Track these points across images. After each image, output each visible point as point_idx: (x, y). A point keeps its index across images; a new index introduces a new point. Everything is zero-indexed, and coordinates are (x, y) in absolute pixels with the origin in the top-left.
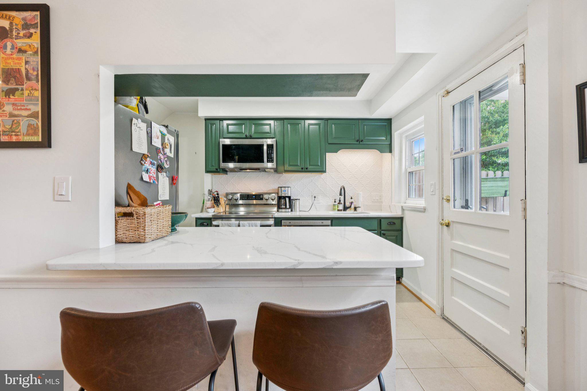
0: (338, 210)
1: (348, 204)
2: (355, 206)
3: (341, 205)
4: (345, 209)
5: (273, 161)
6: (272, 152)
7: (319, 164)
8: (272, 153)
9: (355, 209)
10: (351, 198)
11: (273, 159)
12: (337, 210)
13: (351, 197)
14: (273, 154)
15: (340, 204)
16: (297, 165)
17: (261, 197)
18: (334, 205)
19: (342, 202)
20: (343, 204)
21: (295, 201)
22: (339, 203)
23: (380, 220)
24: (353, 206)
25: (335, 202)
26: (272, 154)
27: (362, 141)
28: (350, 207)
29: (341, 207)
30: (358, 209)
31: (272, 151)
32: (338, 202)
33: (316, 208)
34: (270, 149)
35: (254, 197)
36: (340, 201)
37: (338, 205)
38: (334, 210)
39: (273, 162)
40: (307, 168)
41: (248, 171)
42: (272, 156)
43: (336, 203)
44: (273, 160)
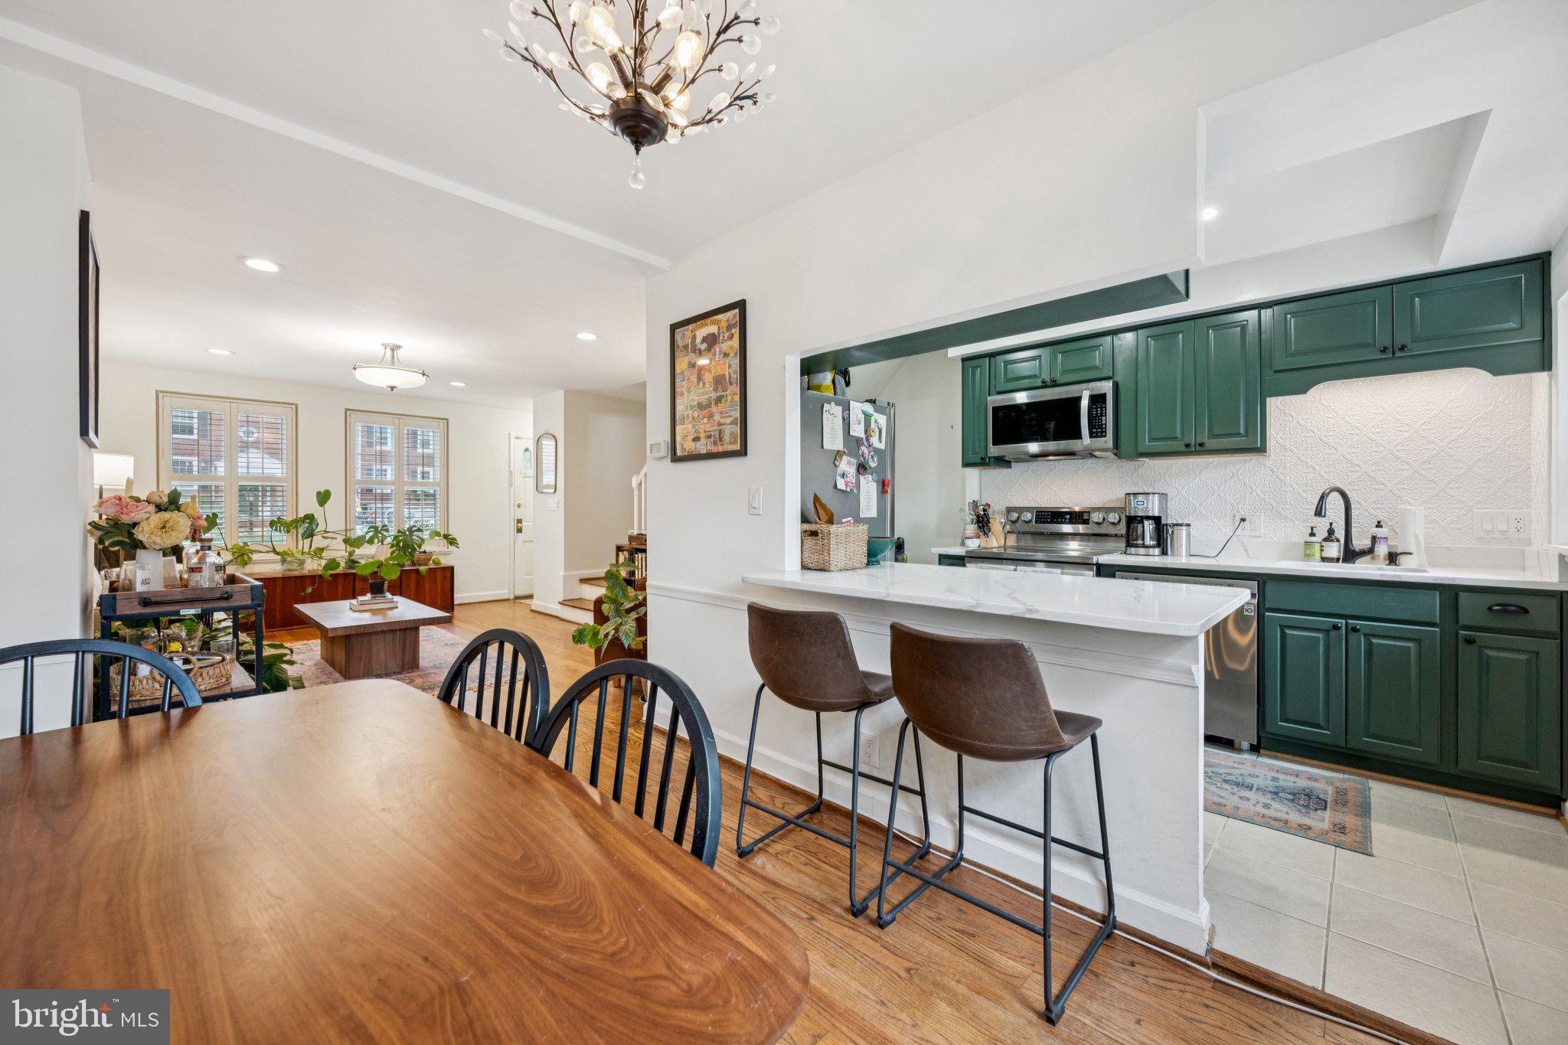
0: (1324, 559)
1: (1360, 542)
2: (1393, 550)
3: (1336, 544)
4: (1350, 555)
5: (1104, 434)
6: (1101, 413)
7: (1242, 431)
8: (1102, 415)
9: (1392, 558)
10: (1379, 525)
11: (1106, 428)
12: (1318, 556)
13: (1379, 522)
14: (1106, 415)
15: (1332, 541)
16: (1176, 438)
17: (1085, 518)
18: (1307, 543)
19: (1340, 533)
20: (1342, 542)
21: (1175, 528)
22: (1326, 540)
23: (1457, 595)
24: (1382, 550)
25: (1312, 534)
26: (1103, 418)
27: (1402, 348)
28: (1370, 551)
29: (1334, 550)
30: (1402, 559)
31: (1102, 410)
32: (1322, 533)
33: (1246, 550)
34: (1097, 406)
35: (1068, 517)
36: (1331, 532)
37: (1324, 544)
38: (1308, 557)
39: (1105, 436)
40: (1201, 445)
41: (1051, 458)
42: (1104, 422)
43: (1317, 539)
44: (1105, 432)
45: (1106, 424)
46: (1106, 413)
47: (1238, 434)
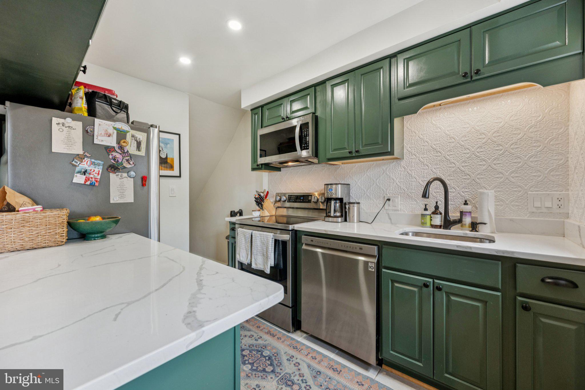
0: (433, 226)
1: (454, 215)
2: (474, 221)
3: (439, 216)
4: (447, 224)
5: (308, 147)
6: (307, 135)
7: (380, 142)
8: (307, 136)
9: (474, 226)
10: (466, 203)
11: (309, 144)
12: (428, 224)
13: (466, 201)
14: (309, 136)
15: (437, 214)
17: (310, 199)
18: (423, 215)
19: (442, 209)
20: (443, 214)
21: (351, 205)
22: (433, 213)
23: (515, 267)
24: (467, 220)
25: (426, 209)
26: (308, 137)
28: (460, 221)
29: (438, 220)
30: (480, 227)
31: (307, 133)
32: (432, 209)
33: (390, 219)
34: (304, 130)
35: (302, 198)
36: (437, 207)
37: (432, 216)
38: (423, 224)
39: (308, 149)
40: (357, 152)
41: (290, 164)
42: (308, 140)
43: (428, 212)
44: (308, 146)
45: (309, 141)
46: (309, 134)
47: (377, 144)
